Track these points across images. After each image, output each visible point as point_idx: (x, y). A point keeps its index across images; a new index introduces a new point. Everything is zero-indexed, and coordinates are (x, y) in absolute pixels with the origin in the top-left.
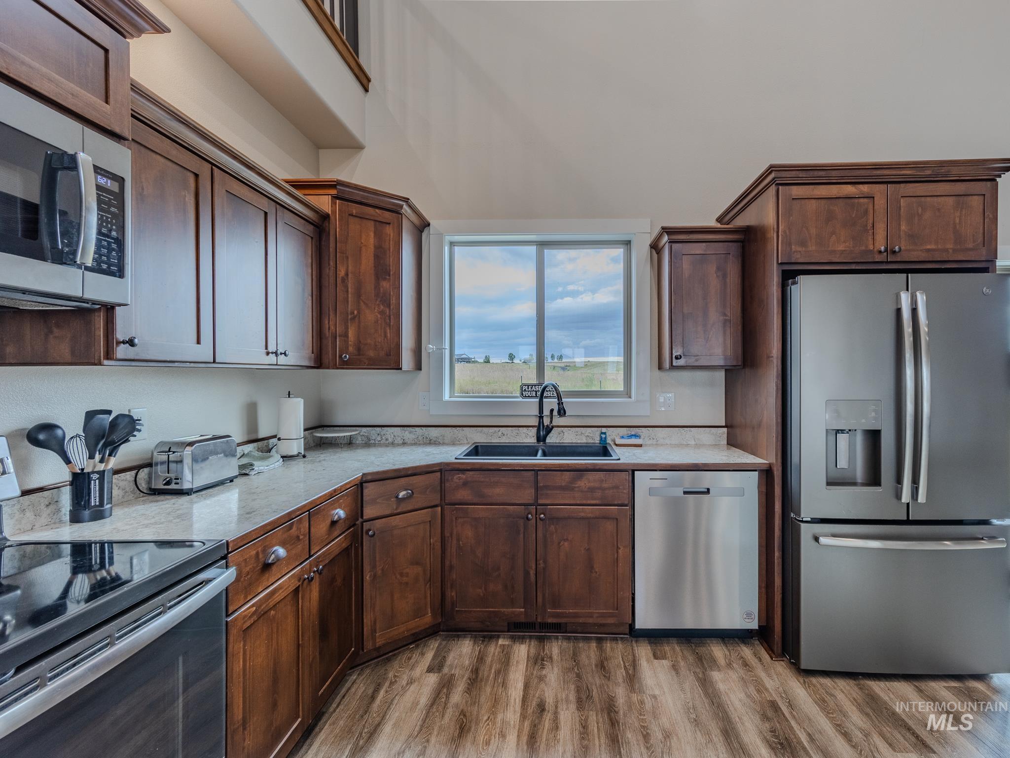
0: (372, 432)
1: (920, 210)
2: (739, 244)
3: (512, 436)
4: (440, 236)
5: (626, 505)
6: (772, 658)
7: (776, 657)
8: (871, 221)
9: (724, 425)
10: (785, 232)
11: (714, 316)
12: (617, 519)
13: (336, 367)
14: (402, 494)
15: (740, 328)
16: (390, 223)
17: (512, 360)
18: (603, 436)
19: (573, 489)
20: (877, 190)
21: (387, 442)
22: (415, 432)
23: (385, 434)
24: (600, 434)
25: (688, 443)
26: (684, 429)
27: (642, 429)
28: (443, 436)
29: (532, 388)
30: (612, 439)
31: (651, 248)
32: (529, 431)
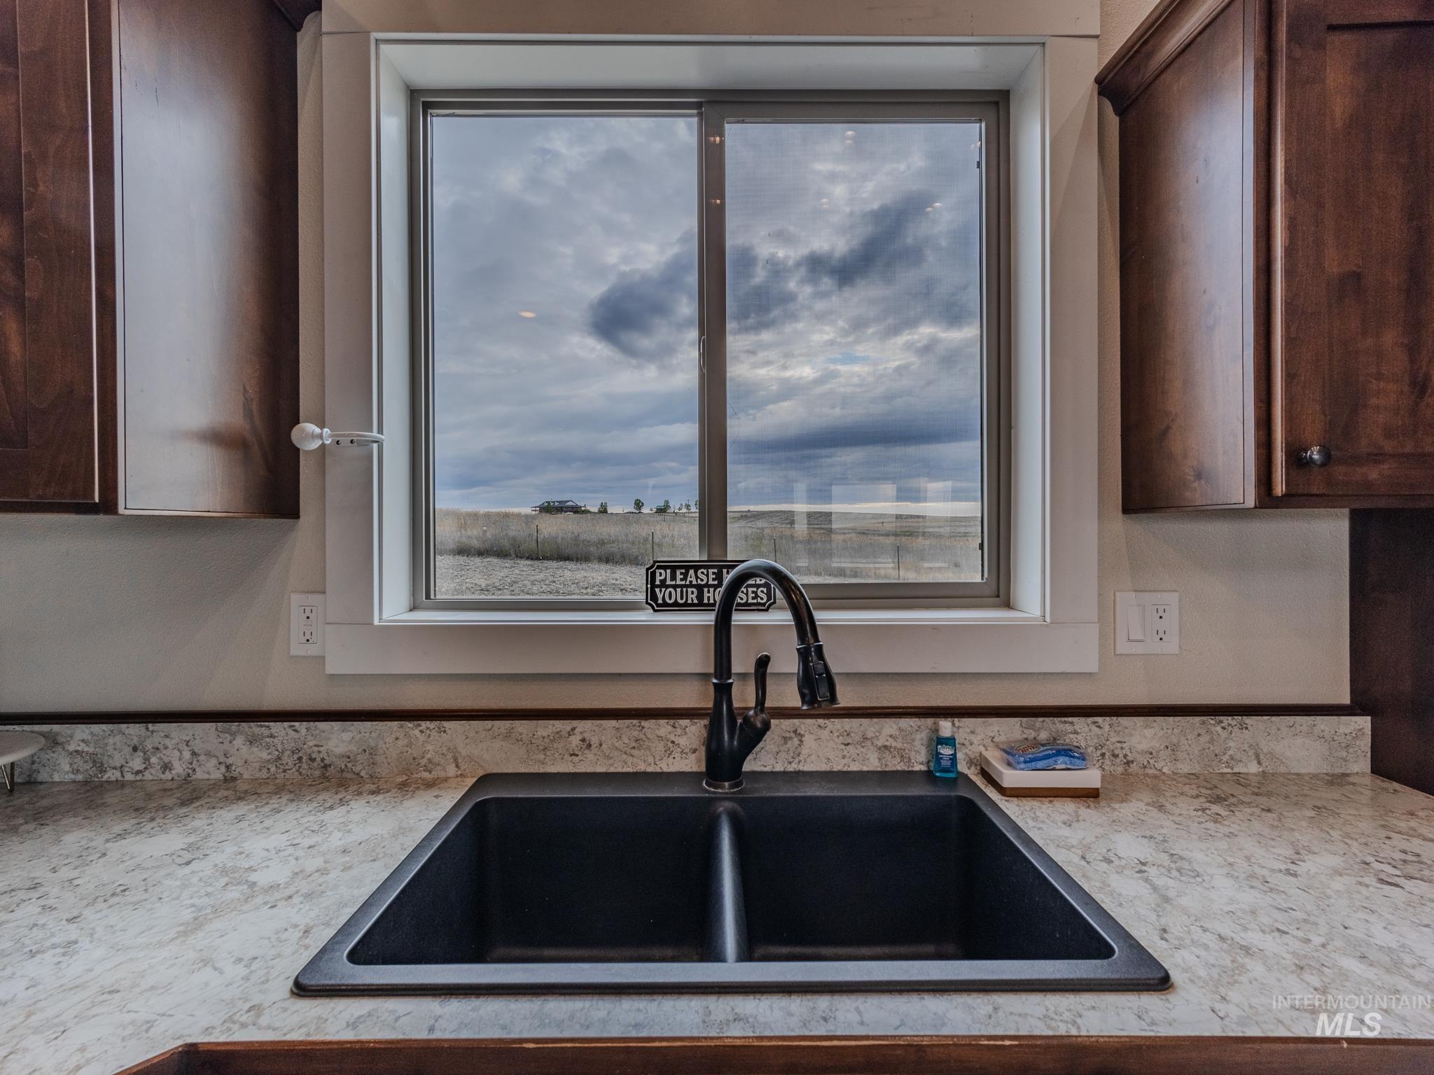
3: (617, 749)
4: (358, 45)
9: (1350, 703)
17: (640, 509)
22: (268, 740)
23: (161, 747)
24: (930, 740)
25: (1236, 770)
26: (1221, 722)
27: (1075, 720)
28: (371, 752)
29: (685, 576)
30: (972, 757)
31: (1100, 93)
32: (679, 731)
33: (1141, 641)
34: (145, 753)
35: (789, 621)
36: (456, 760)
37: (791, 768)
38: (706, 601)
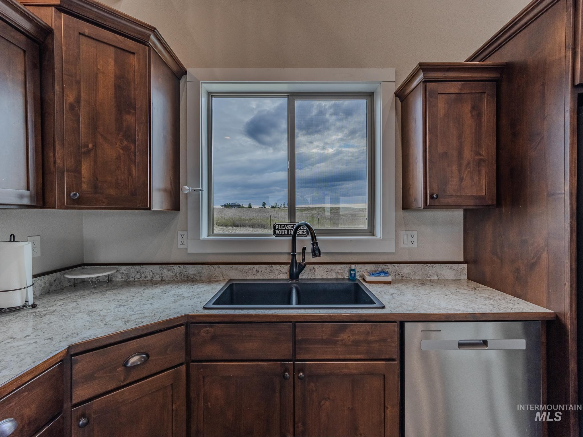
0: (131, 270)
2: (495, 83)
3: (266, 273)
4: (197, 84)
5: (393, 360)
9: (463, 260)
11: (469, 155)
12: (384, 375)
14: (132, 361)
16: (134, 53)
17: (265, 206)
18: (353, 273)
19: (335, 343)
21: (146, 279)
22: (173, 270)
23: (144, 272)
24: (349, 270)
25: (431, 278)
26: (427, 265)
27: (388, 265)
28: (200, 273)
29: (284, 227)
30: (361, 275)
31: (396, 96)
32: (282, 268)
33: (407, 244)
34: (140, 273)
35: (310, 239)
36: (223, 275)
37: (312, 278)
38: (289, 234)
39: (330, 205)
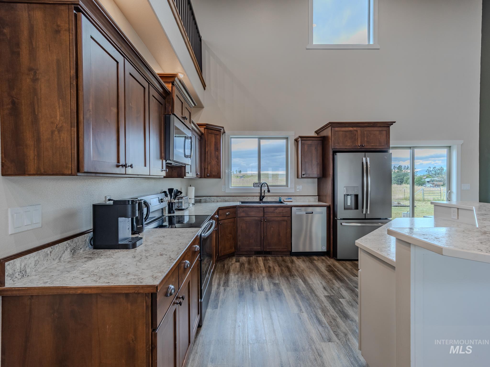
0: (207, 198)
1: (370, 135)
2: (321, 141)
3: (252, 199)
4: (229, 136)
5: (289, 217)
6: (330, 258)
7: (331, 258)
8: (357, 137)
9: (317, 195)
10: (333, 140)
11: (315, 162)
12: (287, 221)
13: (205, 178)
14: (227, 214)
15: (322, 166)
16: (218, 135)
18: (280, 199)
19: (274, 213)
20: (359, 129)
21: (212, 201)
22: (221, 198)
25: (306, 201)
26: (305, 197)
27: (292, 197)
28: (230, 199)
29: (257, 184)
30: (283, 200)
31: (295, 140)
32: (257, 197)
33: (299, 190)
34: (210, 199)
37: (267, 201)
38: (259, 186)
39: (272, 172)
